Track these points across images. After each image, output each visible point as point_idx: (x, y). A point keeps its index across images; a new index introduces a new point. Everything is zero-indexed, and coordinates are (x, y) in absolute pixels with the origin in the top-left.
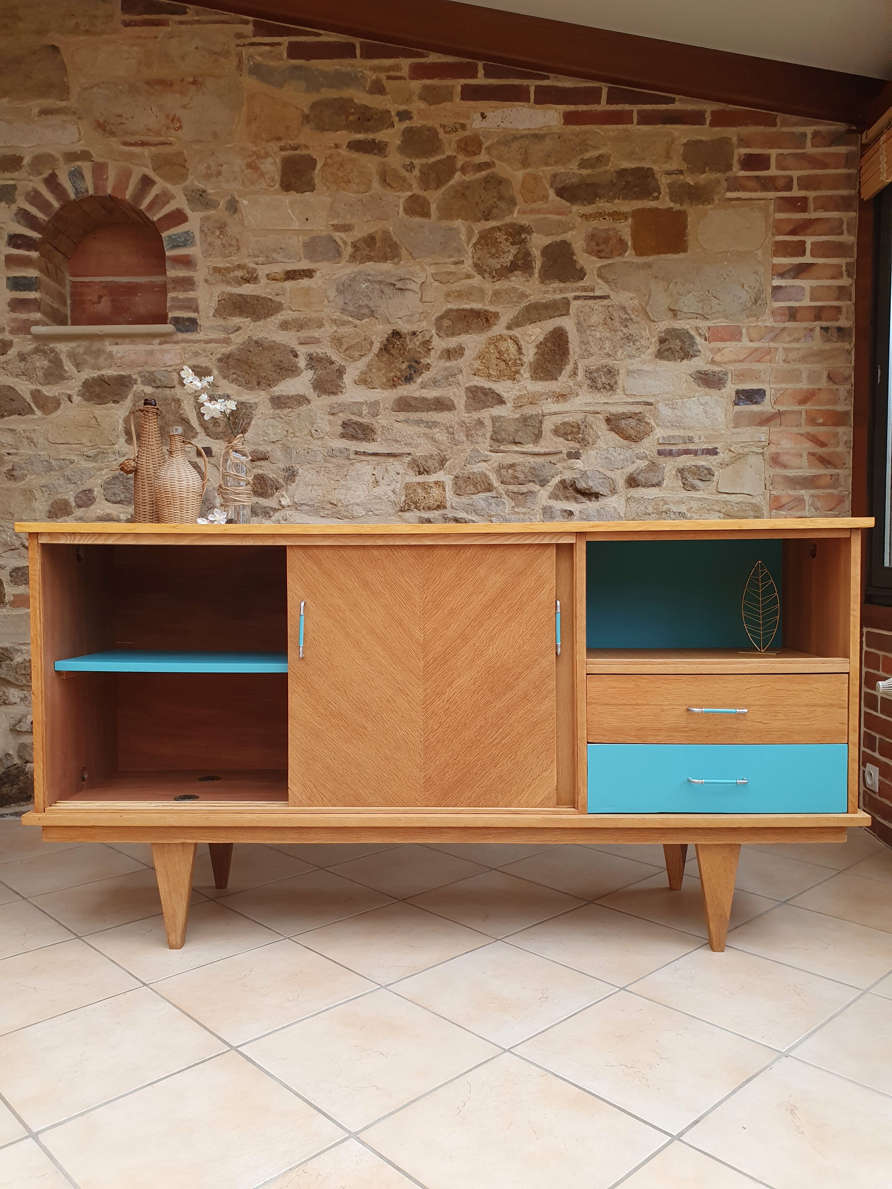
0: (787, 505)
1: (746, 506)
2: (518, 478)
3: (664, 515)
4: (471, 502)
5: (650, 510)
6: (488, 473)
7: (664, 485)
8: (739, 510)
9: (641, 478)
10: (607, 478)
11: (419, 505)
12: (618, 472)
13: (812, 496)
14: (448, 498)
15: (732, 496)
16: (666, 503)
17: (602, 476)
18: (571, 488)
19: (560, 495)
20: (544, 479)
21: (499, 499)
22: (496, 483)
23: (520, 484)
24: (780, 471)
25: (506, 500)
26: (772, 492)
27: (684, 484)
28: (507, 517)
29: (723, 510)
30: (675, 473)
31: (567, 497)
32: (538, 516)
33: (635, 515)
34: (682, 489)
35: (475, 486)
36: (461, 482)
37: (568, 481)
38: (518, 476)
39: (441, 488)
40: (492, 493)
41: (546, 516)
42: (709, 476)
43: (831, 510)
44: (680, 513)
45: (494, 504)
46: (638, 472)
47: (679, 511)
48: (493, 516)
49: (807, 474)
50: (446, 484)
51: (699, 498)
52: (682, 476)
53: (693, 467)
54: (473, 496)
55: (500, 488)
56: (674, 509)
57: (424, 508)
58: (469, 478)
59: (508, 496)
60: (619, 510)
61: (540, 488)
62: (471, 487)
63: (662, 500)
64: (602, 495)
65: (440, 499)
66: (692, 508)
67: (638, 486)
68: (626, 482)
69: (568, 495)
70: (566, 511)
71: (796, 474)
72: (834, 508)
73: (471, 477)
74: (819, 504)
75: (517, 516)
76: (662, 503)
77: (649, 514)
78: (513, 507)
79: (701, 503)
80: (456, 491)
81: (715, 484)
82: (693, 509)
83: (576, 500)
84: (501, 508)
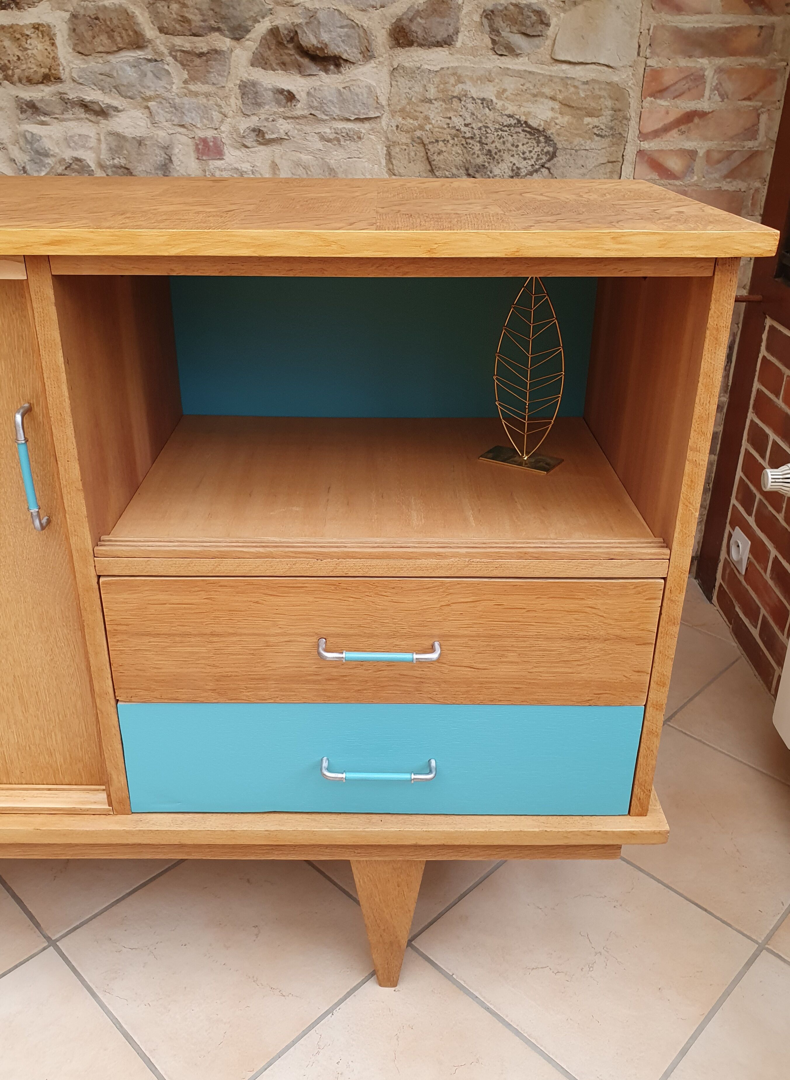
0: (673, 89)
1: (600, 89)
2: (187, 21)
3: (455, 101)
4: (106, 69)
5: (432, 92)
6: (132, 8)
7: (458, 44)
8: (587, 96)
9: (416, 28)
10: (354, 26)
11: (10, 72)
12: (376, 14)
13: (720, 70)
14: (62, 60)
15: (578, 68)
16: (460, 81)
17: (345, 22)
18: (290, 46)
19: (272, 58)
20: (240, 26)
21: (160, 65)
22: (150, 32)
23: (195, 35)
24: (669, 18)
25: (171, 66)
26: (649, 62)
27: (494, 42)
28: (177, 100)
29: (560, 97)
30: (478, 20)
31: (284, 64)
32: (233, 101)
33: (404, 102)
34: (491, 53)
35: (111, 37)
36: (82, 28)
37: (283, 32)
38: (190, 16)
39: (47, 38)
40: (147, 51)
41: (246, 101)
42: (540, 27)
43: (749, 99)
44: (483, 100)
45: (150, 75)
46: (411, 14)
47: (482, 95)
48: (149, 99)
49: (718, 25)
50: (56, 30)
51: (519, 71)
52: (490, 26)
53: (512, 7)
54: (110, 58)
55: (158, 42)
56: (474, 92)
57: (20, 81)
58: (97, 18)
59: (175, 58)
60: (378, 91)
61: (234, 43)
62: (104, 38)
63: (454, 74)
64: (346, 61)
65: (48, 62)
66: (504, 90)
67: (410, 44)
68: (390, 35)
69: (286, 59)
70: (281, 92)
71: (696, 25)
72: (755, 94)
73: (101, 16)
74: (729, 86)
75: (194, 100)
76: (452, 80)
77: (430, 101)
78: (185, 82)
79: (522, 81)
80: (75, 45)
81: (549, 42)
82: (507, 93)
83: (300, 69)
84: (162, 83)
